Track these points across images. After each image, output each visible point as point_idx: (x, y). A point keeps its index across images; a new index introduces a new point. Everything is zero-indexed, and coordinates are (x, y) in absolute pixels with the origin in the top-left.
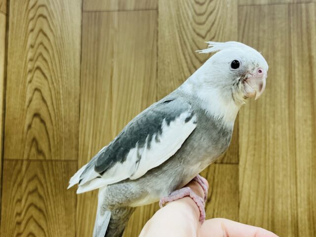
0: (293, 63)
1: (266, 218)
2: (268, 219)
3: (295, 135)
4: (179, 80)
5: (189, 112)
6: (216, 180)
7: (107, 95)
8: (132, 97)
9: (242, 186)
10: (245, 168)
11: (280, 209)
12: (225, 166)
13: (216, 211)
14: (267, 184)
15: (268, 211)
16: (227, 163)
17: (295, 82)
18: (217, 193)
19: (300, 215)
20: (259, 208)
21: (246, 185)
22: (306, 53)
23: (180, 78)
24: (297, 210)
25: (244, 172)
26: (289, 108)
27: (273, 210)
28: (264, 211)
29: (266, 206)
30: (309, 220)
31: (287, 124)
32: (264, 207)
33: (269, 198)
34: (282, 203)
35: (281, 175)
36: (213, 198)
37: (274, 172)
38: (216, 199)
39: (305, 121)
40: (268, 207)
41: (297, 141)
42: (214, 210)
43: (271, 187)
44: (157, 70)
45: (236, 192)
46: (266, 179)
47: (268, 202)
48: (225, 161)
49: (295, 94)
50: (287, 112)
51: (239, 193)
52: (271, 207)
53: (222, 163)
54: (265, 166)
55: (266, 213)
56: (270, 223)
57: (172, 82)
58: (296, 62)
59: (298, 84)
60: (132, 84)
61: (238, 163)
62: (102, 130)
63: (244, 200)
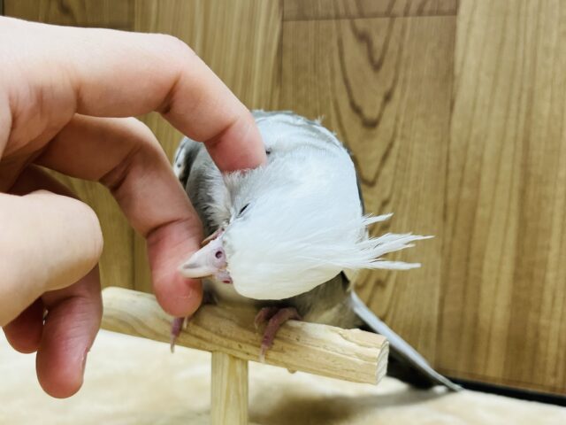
1: (511, 133)
2: (516, 137)
6: (405, 53)
9: (463, 64)
10: (470, 24)
11: (546, 112)
12: (426, 19)
13: (402, 120)
14: (520, 56)
15: (518, 118)
16: (431, 13)
18: (405, 81)
20: (498, 111)
21: (472, 61)
25: (468, 31)
27: (529, 114)
28: (507, 117)
29: (514, 107)
32: (508, 109)
33: (521, 89)
34: (552, 100)
35: (555, 34)
36: (397, 94)
37: (538, 27)
38: (402, 95)
40: (519, 110)
42: (397, 119)
43: (528, 62)
45: (447, 76)
46: (517, 44)
47: (519, 98)
48: (428, 7)
51: (453, 78)
52: (524, 109)
53: (420, 13)
54: (519, 15)
55: (512, 122)
56: (520, 144)
61: (454, 12)
63: (464, 95)
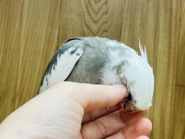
0: (159, 11)
3: (156, 63)
4: (78, 14)
5: (75, 47)
7: (18, 20)
8: (39, 23)
17: (159, 25)
19: (155, 118)
22: (169, 6)
23: (79, 12)
24: (153, 114)
26: (154, 43)
30: (160, 121)
31: (152, 54)
39: (164, 53)
41: (158, 67)
44: (61, 4)
49: (159, 34)
50: (152, 46)
57: (73, 15)
58: (162, 11)
59: (162, 26)
60: (40, 12)
62: (12, 47)
